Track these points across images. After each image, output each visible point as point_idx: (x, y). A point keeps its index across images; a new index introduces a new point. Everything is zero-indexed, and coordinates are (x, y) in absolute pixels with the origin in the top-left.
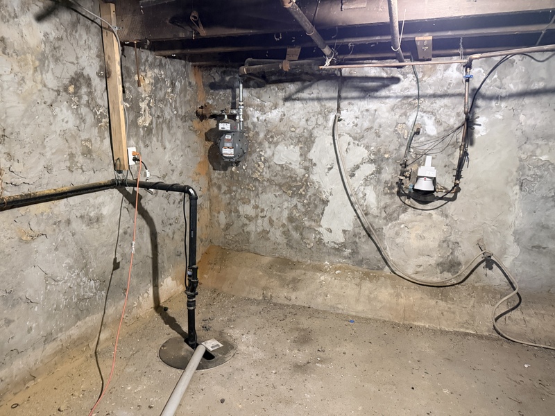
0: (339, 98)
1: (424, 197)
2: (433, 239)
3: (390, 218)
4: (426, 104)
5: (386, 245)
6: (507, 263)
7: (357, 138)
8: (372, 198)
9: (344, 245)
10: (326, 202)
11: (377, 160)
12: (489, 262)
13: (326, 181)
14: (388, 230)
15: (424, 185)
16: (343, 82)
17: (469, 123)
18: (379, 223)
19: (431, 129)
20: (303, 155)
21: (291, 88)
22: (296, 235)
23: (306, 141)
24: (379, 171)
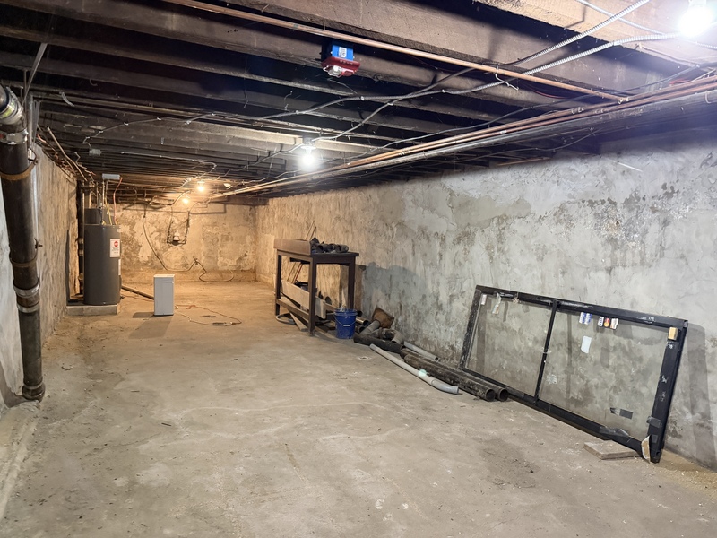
0: (145, 210)
1: (176, 243)
2: (179, 257)
3: (165, 251)
4: (174, 214)
5: (164, 260)
6: (202, 262)
7: (152, 224)
8: (158, 244)
9: (148, 262)
10: (140, 246)
11: (160, 231)
12: (197, 263)
13: (140, 238)
14: (164, 255)
15: (176, 239)
16: (146, 204)
17: (188, 220)
18: (161, 252)
19: (176, 222)
20: (131, 229)
21: (126, 205)
22: (128, 260)
23: (132, 224)
24: (160, 235)
